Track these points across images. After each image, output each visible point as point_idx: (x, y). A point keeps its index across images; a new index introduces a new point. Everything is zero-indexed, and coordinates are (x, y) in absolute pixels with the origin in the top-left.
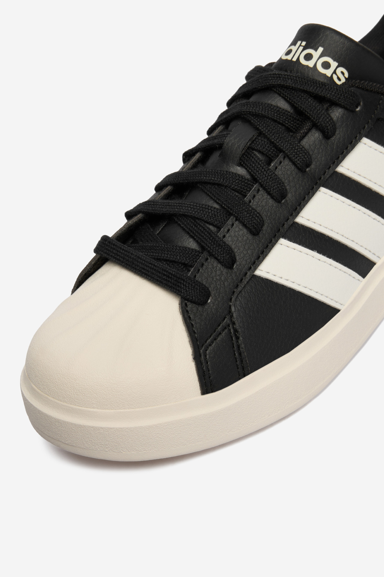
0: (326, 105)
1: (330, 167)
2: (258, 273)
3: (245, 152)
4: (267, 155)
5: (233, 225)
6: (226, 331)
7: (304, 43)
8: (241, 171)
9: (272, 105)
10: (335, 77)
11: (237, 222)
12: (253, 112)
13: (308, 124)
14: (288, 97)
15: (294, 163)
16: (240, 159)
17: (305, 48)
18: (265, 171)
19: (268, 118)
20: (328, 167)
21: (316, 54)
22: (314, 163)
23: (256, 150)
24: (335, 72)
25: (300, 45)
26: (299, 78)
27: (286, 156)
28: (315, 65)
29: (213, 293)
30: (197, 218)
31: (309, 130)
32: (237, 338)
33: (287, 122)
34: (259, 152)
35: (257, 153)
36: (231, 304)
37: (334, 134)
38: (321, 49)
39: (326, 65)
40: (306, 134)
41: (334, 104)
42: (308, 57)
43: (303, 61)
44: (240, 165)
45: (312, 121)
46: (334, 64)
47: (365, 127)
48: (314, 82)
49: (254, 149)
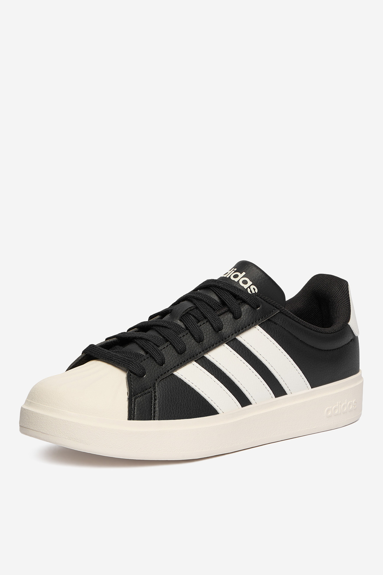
0: (239, 302)
1: (233, 334)
2: (175, 373)
3: (185, 314)
4: (197, 319)
5: (168, 346)
6: (150, 394)
7: (235, 269)
8: (179, 323)
9: (207, 295)
10: (249, 290)
11: (170, 345)
12: (195, 297)
13: (226, 309)
14: (217, 292)
15: (212, 326)
16: (181, 317)
17: (235, 272)
18: (194, 324)
19: (203, 301)
20: (232, 334)
21: (240, 275)
22: (224, 329)
23: (192, 315)
24: (249, 287)
25: (233, 270)
26: (227, 284)
27: (208, 321)
28: (239, 281)
29: (147, 374)
30: (148, 340)
31: (226, 312)
32: (155, 400)
33: (214, 306)
34: (194, 316)
35: (192, 317)
36: (156, 382)
37: (240, 317)
38: (244, 273)
39: (245, 282)
40: (223, 313)
41: (244, 302)
42: (236, 276)
43: (232, 278)
44: (181, 320)
45: (229, 308)
46: (250, 283)
47: (259, 320)
48: (235, 288)
49: (190, 314)
